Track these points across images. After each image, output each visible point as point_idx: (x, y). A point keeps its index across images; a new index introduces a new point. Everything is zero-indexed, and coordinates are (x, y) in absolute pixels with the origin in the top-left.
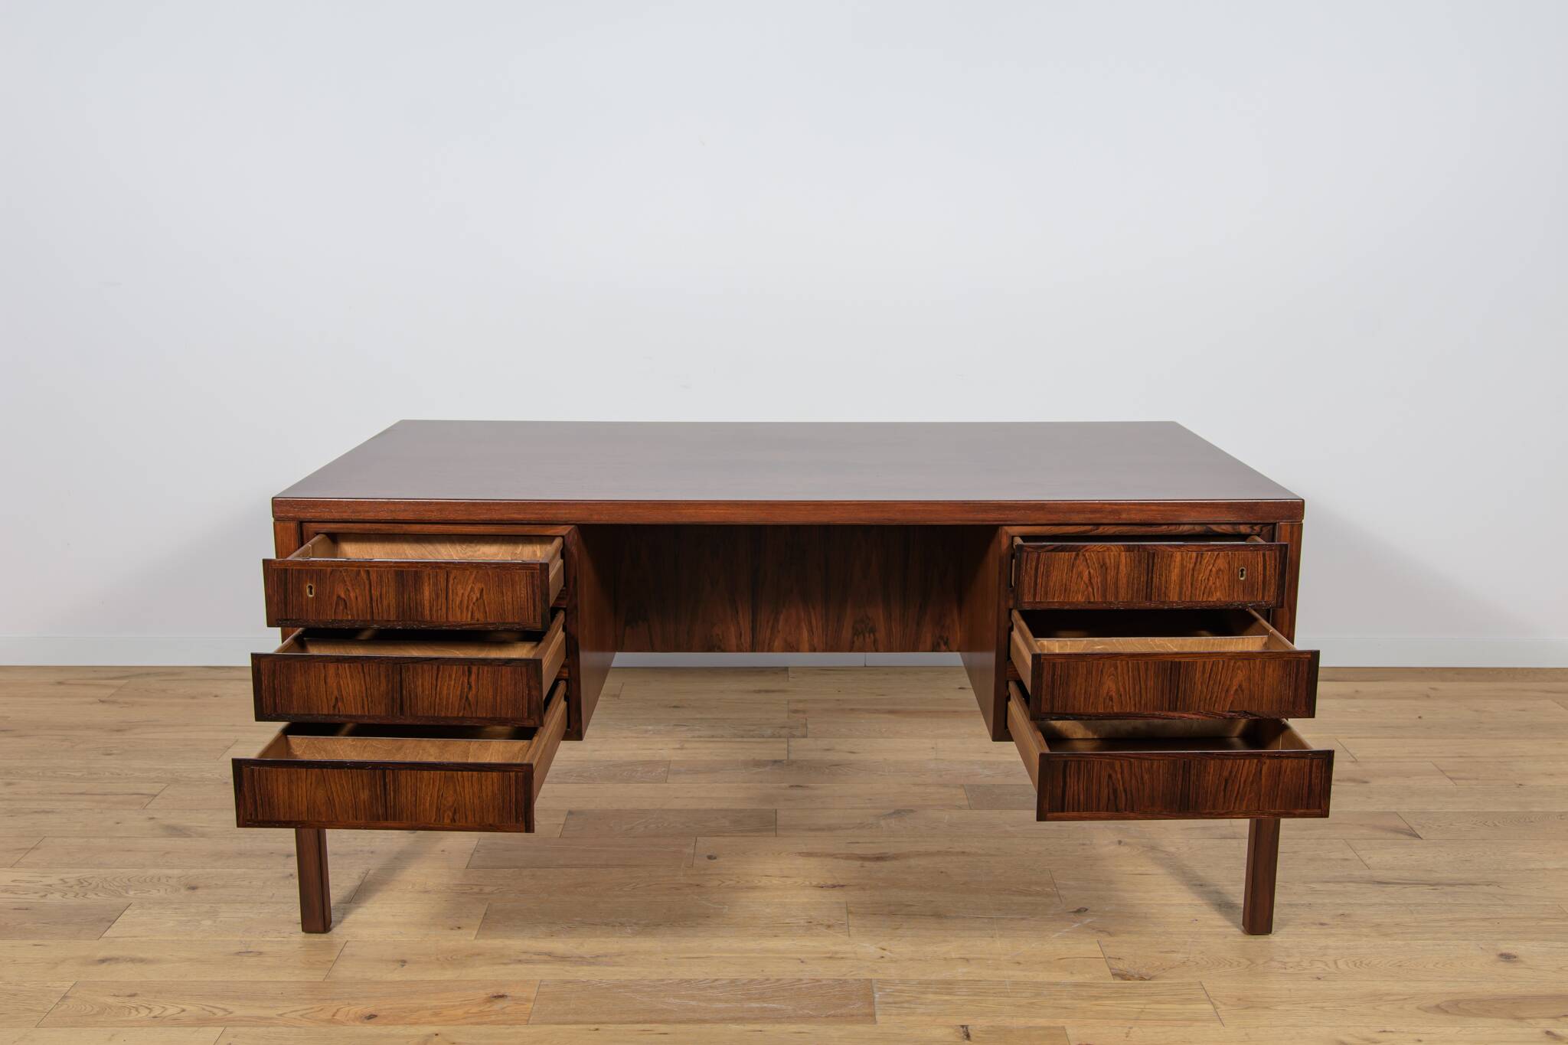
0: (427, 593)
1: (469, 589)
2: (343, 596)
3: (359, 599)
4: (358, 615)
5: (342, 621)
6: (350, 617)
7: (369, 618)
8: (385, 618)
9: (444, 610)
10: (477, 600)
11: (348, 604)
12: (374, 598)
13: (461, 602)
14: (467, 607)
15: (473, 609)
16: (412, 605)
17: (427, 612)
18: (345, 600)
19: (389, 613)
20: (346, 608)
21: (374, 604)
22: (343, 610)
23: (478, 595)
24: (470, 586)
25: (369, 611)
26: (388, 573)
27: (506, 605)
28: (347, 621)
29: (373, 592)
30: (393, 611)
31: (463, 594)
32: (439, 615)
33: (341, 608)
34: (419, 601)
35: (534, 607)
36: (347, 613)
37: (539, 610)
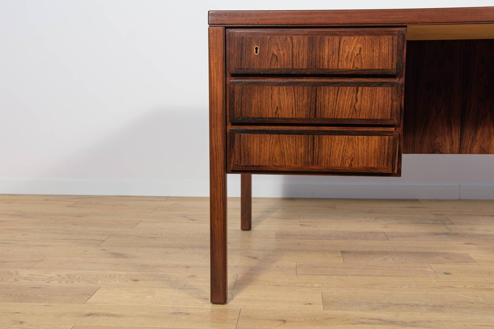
0: (327, 51)
1: (353, 48)
2: (276, 53)
3: (285, 55)
4: (284, 66)
5: (274, 69)
6: (279, 67)
7: (290, 67)
8: (300, 67)
9: (336, 62)
10: (357, 55)
11: (278, 59)
12: (295, 55)
13: (347, 56)
14: (351, 60)
15: (354, 60)
16: (317, 59)
17: (326, 63)
18: (276, 56)
19: (303, 64)
20: (277, 62)
21: (294, 59)
22: (275, 62)
23: (358, 53)
24: (353, 47)
25: (291, 63)
26: (304, 38)
27: (375, 58)
28: (278, 69)
29: (294, 50)
30: (305, 62)
31: (349, 51)
32: (333, 64)
33: (274, 61)
34: (321, 56)
35: (393, 59)
36: (278, 65)
37: (395, 61)
